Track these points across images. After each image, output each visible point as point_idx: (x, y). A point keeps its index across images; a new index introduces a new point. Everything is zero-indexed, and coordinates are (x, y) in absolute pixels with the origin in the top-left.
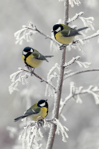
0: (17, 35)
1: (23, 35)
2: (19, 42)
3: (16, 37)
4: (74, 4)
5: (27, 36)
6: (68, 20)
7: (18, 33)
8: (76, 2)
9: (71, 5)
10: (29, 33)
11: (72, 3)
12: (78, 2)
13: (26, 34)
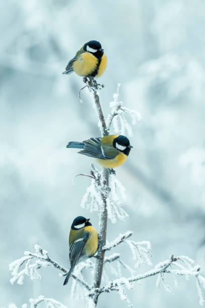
0: (14, 267)
1: (24, 268)
2: (17, 280)
3: (12, 271)
4: (117, 217)
5: (32, 269)
6: (105, 244)
7: (16, 265)
8: (121, 215)
9: (112, 219)
10: (35, 265)
11: (114, 216)
12: (124, 214)
13: (30, 266)
